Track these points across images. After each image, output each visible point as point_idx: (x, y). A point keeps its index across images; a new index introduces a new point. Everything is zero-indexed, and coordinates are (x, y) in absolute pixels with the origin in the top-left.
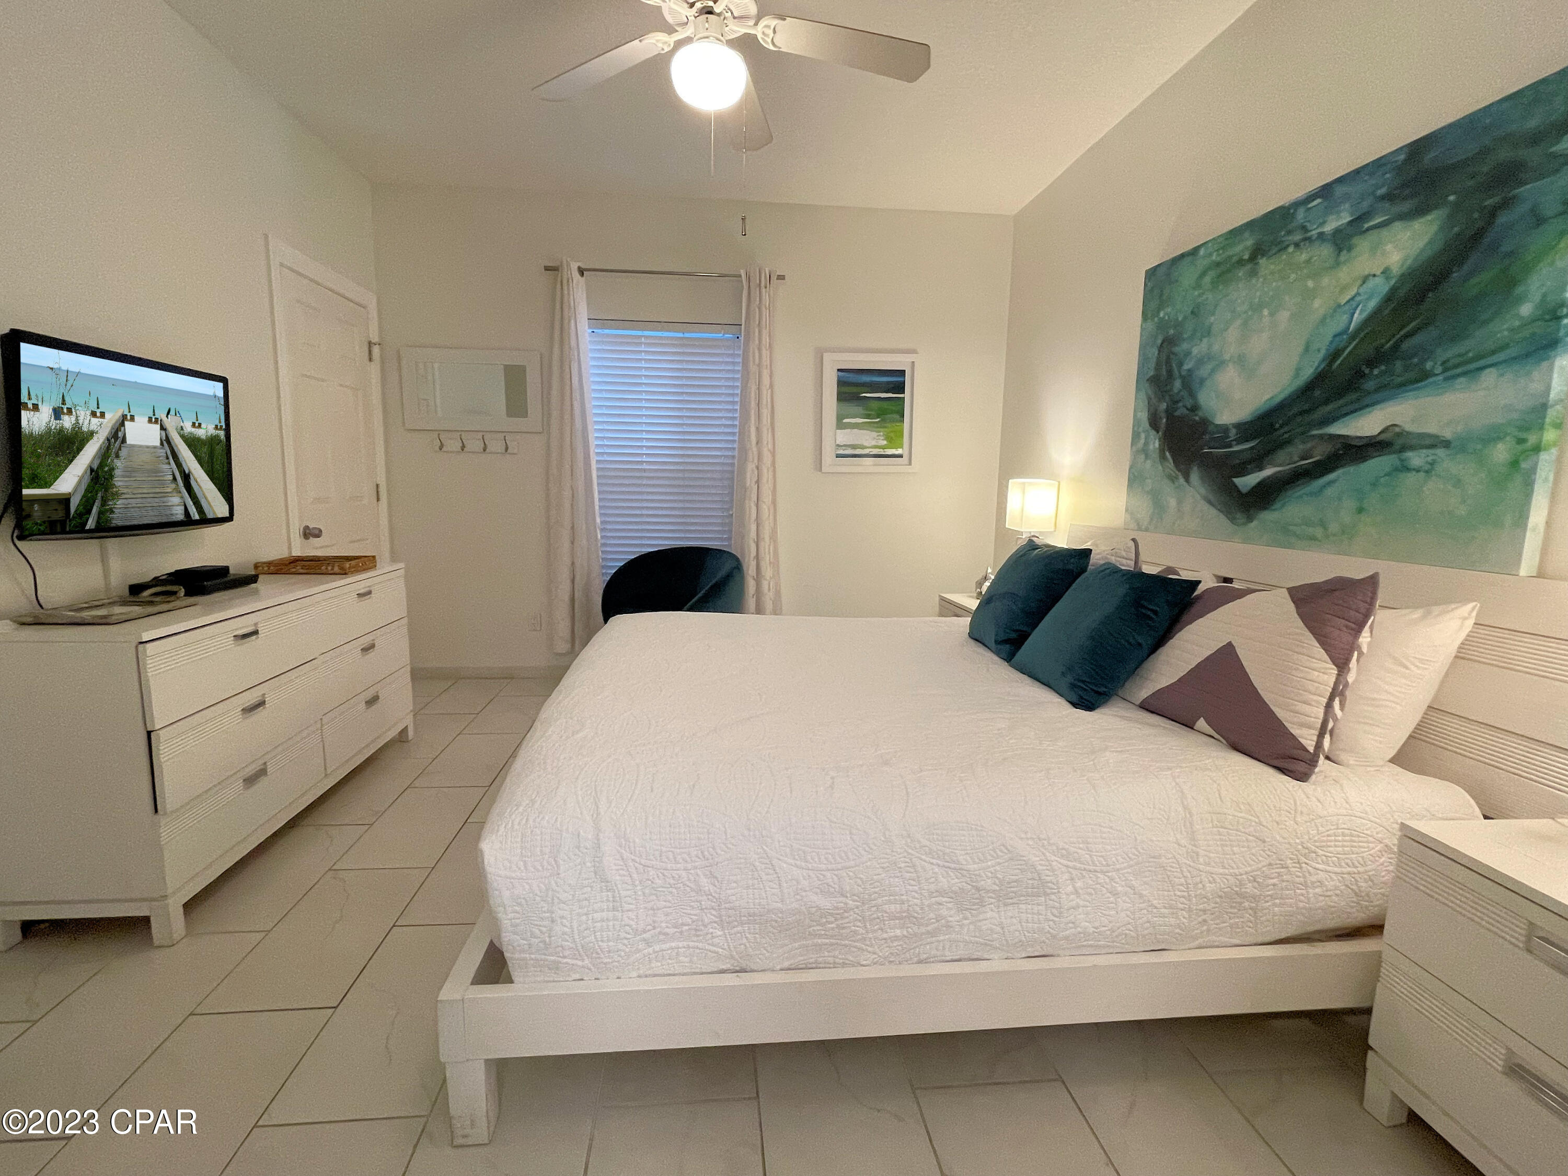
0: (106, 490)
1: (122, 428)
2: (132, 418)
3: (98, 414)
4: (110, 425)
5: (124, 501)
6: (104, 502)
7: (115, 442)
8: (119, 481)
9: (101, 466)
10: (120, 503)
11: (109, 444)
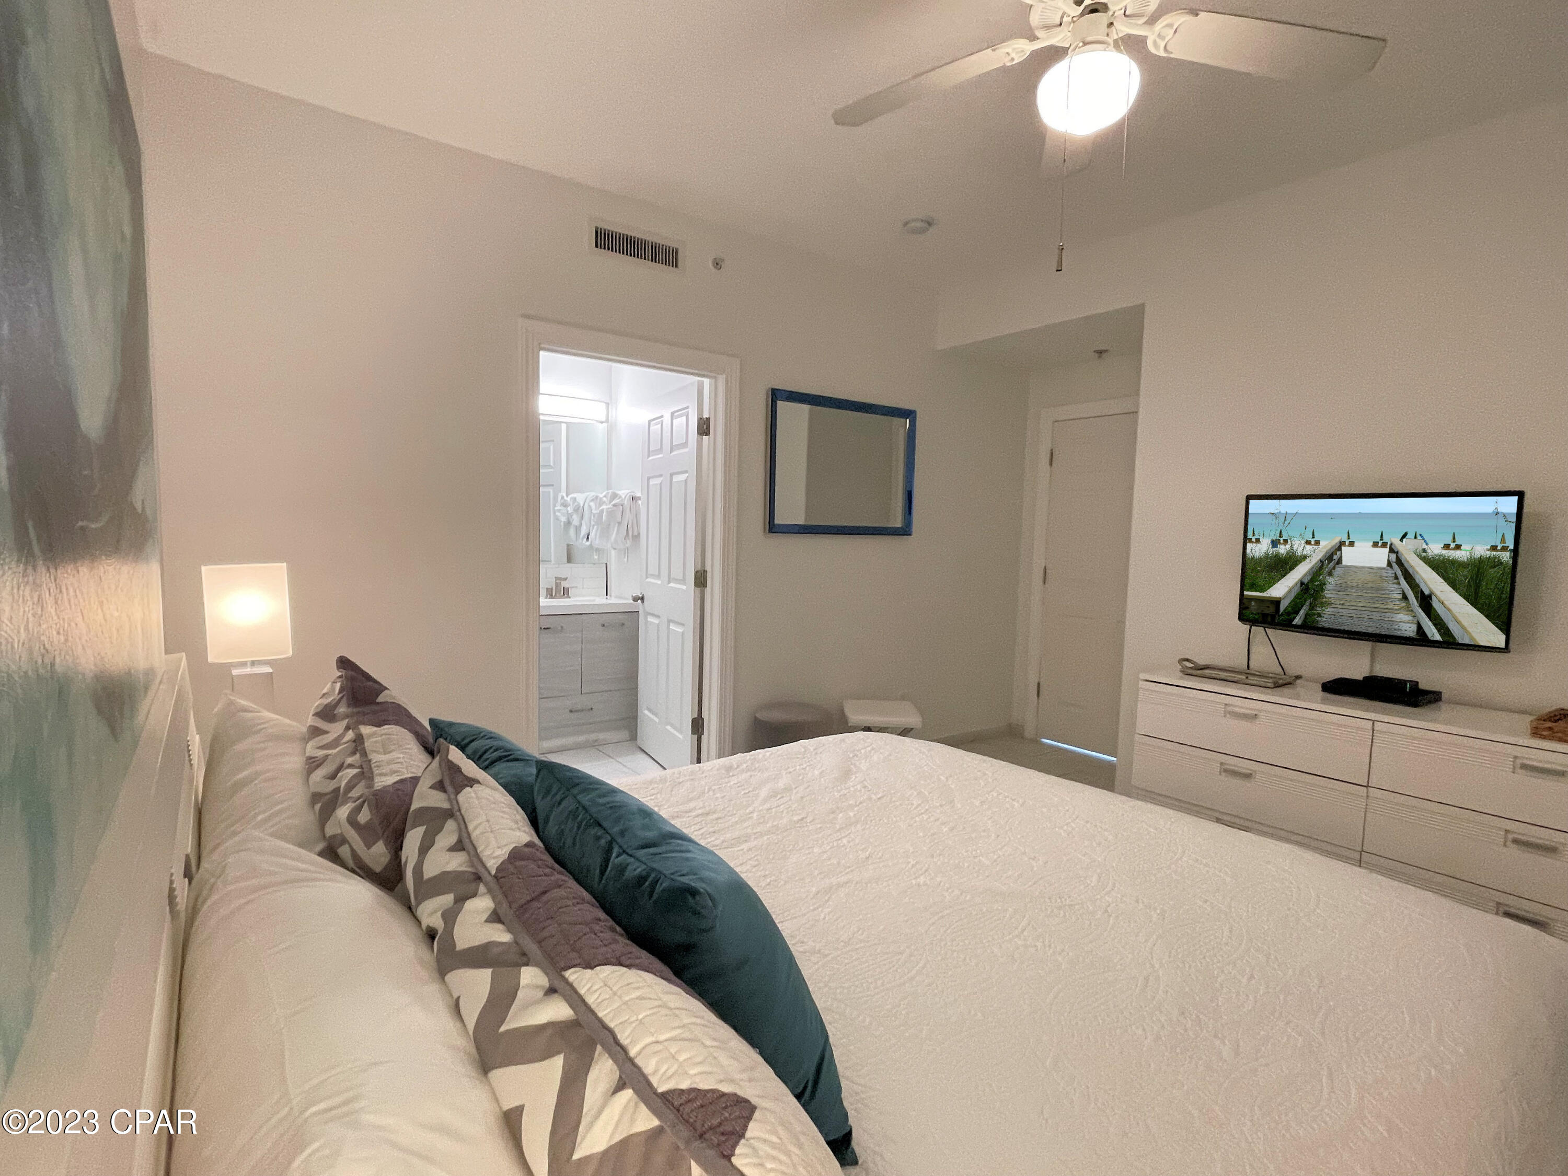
0: (1315, 599)
1: (1338, 553)
2: (1352, 544)
3: (1313, 542)
4: (1325, 550)
5: (1332, 609)
6: (1312, 607)
7: (1329, 563)
8: (1329, 593)
9: (1312, 581)
10: (1329, 610)
11: (1322, 565)
